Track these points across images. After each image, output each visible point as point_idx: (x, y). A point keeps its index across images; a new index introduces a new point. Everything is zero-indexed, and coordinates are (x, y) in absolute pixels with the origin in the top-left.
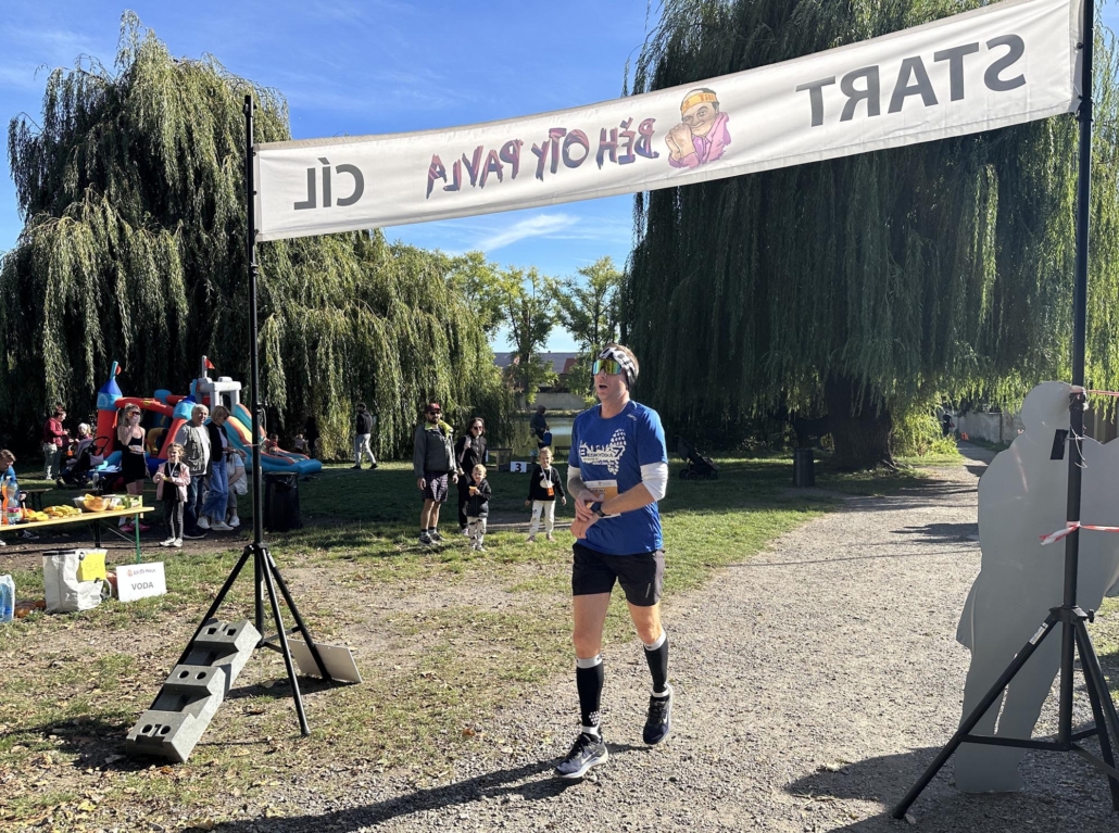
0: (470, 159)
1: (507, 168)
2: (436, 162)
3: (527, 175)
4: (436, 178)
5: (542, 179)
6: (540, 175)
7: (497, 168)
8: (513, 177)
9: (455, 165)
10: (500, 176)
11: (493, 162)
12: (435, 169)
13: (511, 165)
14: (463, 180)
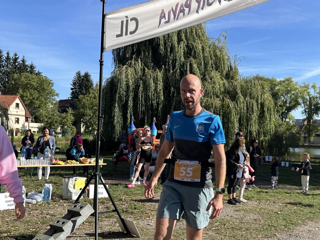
0: (174, 9)
1: (187, 10)
2: (163, 12)
3: (193, 12)
4: (162, 18)
5: (198, 13)
6: (197, 12)
7: (182, 11)
8: (188, 14)
9: (169, 12)
10: (184, 15)
11: (182, 9)
12: (162, 15)
13: (188, 9)
14: (171, 18)
